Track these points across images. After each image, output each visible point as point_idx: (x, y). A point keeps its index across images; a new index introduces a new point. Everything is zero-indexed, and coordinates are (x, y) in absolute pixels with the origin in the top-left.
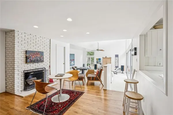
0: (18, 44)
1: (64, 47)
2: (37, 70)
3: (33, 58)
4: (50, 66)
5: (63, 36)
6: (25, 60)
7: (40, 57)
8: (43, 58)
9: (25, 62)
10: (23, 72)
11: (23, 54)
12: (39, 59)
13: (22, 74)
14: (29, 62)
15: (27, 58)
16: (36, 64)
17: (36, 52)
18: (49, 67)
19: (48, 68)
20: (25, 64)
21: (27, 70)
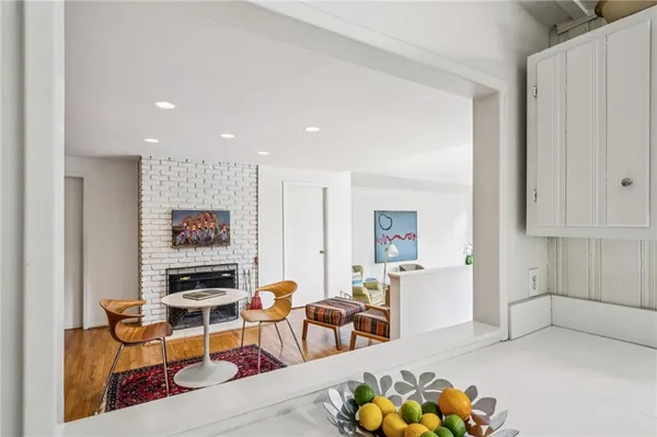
0: (150, 193)
1: (325, 190)
2: (209, 270)
3: (193, 232)
4: (256, 259)
5: (266, 153)
6: (171, 238)
7: (216, 230)
8: (228, 230)
9: (171, 244)
10: (164, 272)
11: (165, 222)
12: (213, 235)
13: (160, 278)
14: (180, 243)
15: (175, 232)
16: (207, 251)
17: (203, 212)
18: (252, 261)
19: (251, 266)
20: (171, 250)
21: (178, 269)
